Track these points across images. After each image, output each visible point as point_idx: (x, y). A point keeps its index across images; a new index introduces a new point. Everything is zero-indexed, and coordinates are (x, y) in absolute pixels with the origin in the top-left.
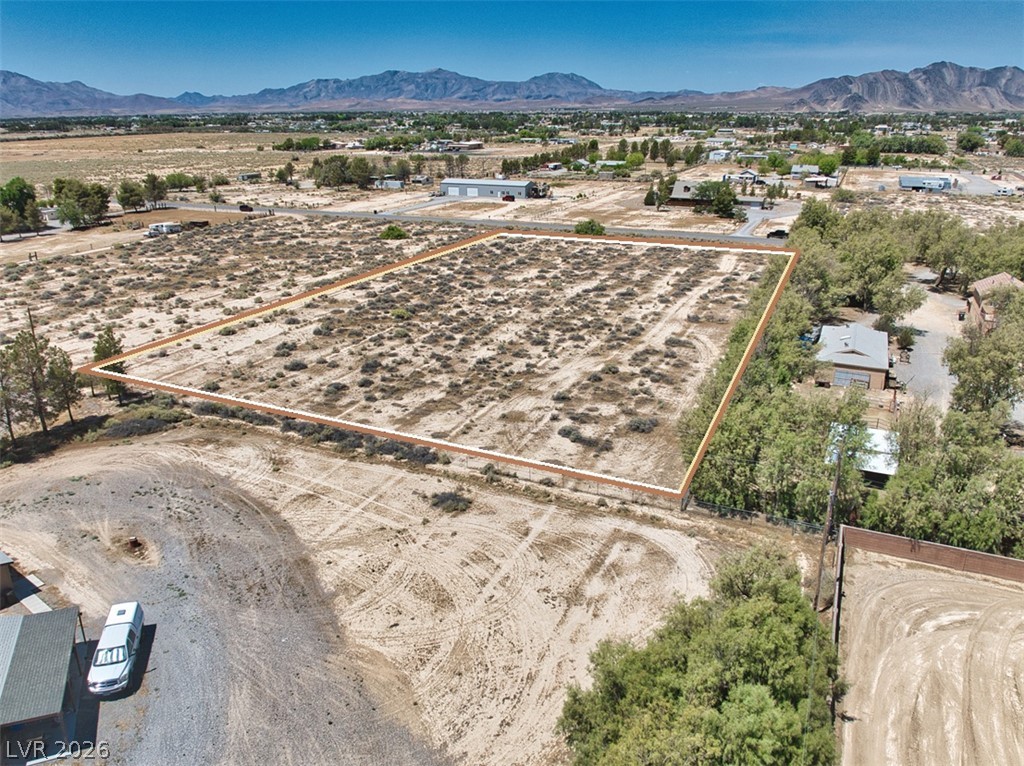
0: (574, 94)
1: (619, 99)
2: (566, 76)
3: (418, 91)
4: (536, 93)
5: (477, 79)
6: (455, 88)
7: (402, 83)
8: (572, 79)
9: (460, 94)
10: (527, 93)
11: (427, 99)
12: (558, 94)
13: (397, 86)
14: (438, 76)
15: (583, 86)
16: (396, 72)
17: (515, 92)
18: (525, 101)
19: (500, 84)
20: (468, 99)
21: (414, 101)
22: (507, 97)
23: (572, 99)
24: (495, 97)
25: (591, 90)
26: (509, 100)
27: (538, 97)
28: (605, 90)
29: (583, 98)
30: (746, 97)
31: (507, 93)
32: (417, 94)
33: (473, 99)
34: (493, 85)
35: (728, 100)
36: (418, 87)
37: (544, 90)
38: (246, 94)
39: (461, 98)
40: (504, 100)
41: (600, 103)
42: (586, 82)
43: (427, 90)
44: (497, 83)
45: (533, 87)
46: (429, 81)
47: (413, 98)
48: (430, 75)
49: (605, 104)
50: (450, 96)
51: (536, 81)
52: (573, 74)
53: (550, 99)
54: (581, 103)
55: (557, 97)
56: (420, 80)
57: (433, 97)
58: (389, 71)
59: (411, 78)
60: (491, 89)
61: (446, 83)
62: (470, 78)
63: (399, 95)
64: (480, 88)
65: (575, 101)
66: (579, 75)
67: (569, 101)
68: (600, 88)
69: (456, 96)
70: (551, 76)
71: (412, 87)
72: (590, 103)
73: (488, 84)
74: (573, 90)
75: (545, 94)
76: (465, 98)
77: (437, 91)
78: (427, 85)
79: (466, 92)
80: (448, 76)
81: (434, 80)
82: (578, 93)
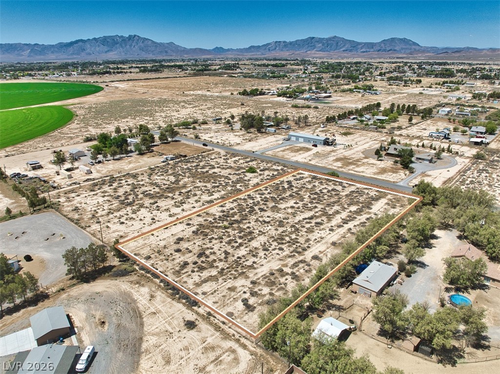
0: (404, 49)
1: (428, 52)
2: (401, 39)
3: (323, 47)
4: (384, 48)
5: (354, 41)
6: (342, 45)
7: (316, 43)
8: (404, 41)
9: (344, 49)
10: (379, 48)
11: (327, 51)
12: (395, 49)
13: (313, 44)
14: (334, 40)
15: (410, 45)
16: (313, 38)
17: (373, 48)
18: (377, 53)
19: (365, 44)
21: (320, 52)
22: (368, 50)
23: (403, 51)
24: (362, 50)
25: (413, 47)
26: (369, 52)
27: (385, 50)
28: (422, 47)
29: (409, 51)
31: (368, 48)
32: (323, 49)
33: (351, 51)
34: (361, 44)
35: (491, 54)
36: (323, 45)
37: (388, 47)
38: (243, 48)
39: (344, 51)
40: (367, 51)
41: (417, 54)
42: (412, 43)
43: (328, 47)
44: (364, 43)
45: (382, 45)
46: (329, 42)
47: (320, 51)
48: (330, 39)
49: (420, 55)
50: (338, 49)
51: (385, 42)
52: (405, 38)
53: (390, 52)
55: (395, 50)
56: (324, 42)
57: (330, 50)
58: (310, 37)
59: (320, 40)
60: (360, 46)
61: (337, 43)
62: (350, 41)
63: (314, 49)
64: (354, 46)
65: (404, 53)
66: (408, 39)
67: (400, 53)
68: (419, 45)
69: (342, 50)
70: (393, 39)
71: (320, 45)
72: (411, 54)
73: (359, 44)
74: (404, 47)
75: (388, 49)
76: (347, 50)
77: (333, 47)
78: (328, 44)
79: (348, 47)
80: (339, 40)
81: (332, 42)
82: (406, 48)
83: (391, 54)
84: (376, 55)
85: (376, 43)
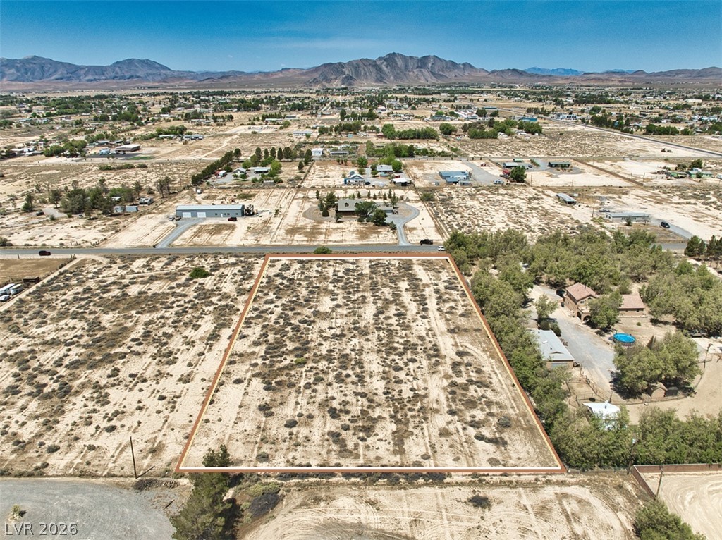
0: (151, 74)
1: (186, 78)
2: (142, 61)
3: (19, 74)
4: (120, 74)
5: (69, 64)
6: (51, 71)
7: (3, 68)
8: (147, 63)
9: (56, 76)
10: (113, 74)
11: (28, 80)
12: (138, 75)
14: (35, 62)
15: (157, 68)
17: (103, 74)
18: (114, 81)
19: (90, 68)
20: (64, 80)
21: (19, 83)
22: (97, 77)
23: (150, 78)
24: (87, 78)
25: (163, 72)
26: (99, 80)
27: (123, 77)
28: (174, 71)
29: (159, 78)
30: (275, 77)
31: (96, 75)
33: (69, 79)
34: (83, 69)
35: (265, 79)
36: (18, 70)
37: (127, 72)
39: (57, 79)
40: (95, 80)
41: (173, 82)
42: (158, 66)
43: (27, 73)
44: (87, 67)
45: (117, 69)
46: (27, 66)
48: (27, 61)
49: (178, 82)
50: (47, 77)
51: (119, 65)
52: (147, 60)
53: (133, 80)
54: (159, 82)
55: (138, 77)
56: (19, 65)
57: (33, 78)
59: (10, 63)
60: (83, 72)
61: (43, 67)
62: (62, 63)
63: (3, 77)
64: (73, 72)
65: (153, 80)
66: (152, 60)
67: (149, 81)
68: (169, 70)
69: (53, 78)
70: (130, 62)
71: (13, 71)
72: (166, 82)
73: (79, 68)
74: (150, 72)
75: (127, 75)
76: (62, 79)
77: (36, 74)
78: (26, 69)
79: (62, 74)
80: (43, 62)
81: (31, 65)
82: (154, 74)
83: (137, 82)
84: (114, 84)
85: (106, 67)
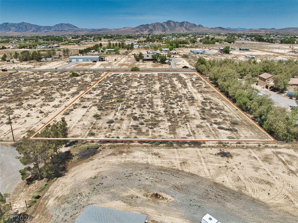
1: (84, 31)
2: (66, 24)
3: (16, 29)
4: (57, 29)
5: (37, 25)
6: (30, 28)
7: (10, 27)
8: (68, 25)
9: (32, 30)
10: (55, 30)
11: (20, 32)
12: (65, 30)
13: (8, 28)
14: (23, 24)
16: (7, 23)
17: (51, 29)
18: (55, 32)
19: (45, 27)
20: (35, 32)
21: (16, 33)
22: (48, 31)
23: (70, 31)
24: (44, 31)
25: (75, 29)
26: (49, 32)
27: (59, 31)
28: (79, 28)
29: (73, 31)
30: (121, 30)
31: (48, 30)
32: (16, 30)
33: (37, 31)
34: (42, 27)
35: (116, 31)
36: (16, 28)
37: (60, 29)
40: (47, 32)
41: (79, 32)
42: (73, 26)
43: (20, 29)
44: (44, 26)
45: (56, 28)
46: (20, 26)
47: (15, 31)
48: (20, 24)
49: (81, 33)
50: (28, 31)
51: (57, 26)
52: (68, 24)
53: (63, 31)
54: (73, 32)
56: (17, 26)
57: (22, 31)
58: (5, 23)
59: (13, 25)
60: (42, 28)
61: (26, 27)
62: (34, 25)
63: (10, 31)
64: (38, 28)
65: (71, 32)
66: (70, 24)
67: (69, 32)
68: (78, 28)
69: (30, 31)
70: (62, 24)
71: (14, 28)
72: (76, 32)
73: (41, 27)
74: (69, 29)
75: (60, 30)
76: (34, 31)
77: (23, 29)
79: (34, 29)
80: (27, 24)
81: (22, 26)
82: (71, 29)
83: (64, 32)
84: (55, 33)
85: (52, 27)
